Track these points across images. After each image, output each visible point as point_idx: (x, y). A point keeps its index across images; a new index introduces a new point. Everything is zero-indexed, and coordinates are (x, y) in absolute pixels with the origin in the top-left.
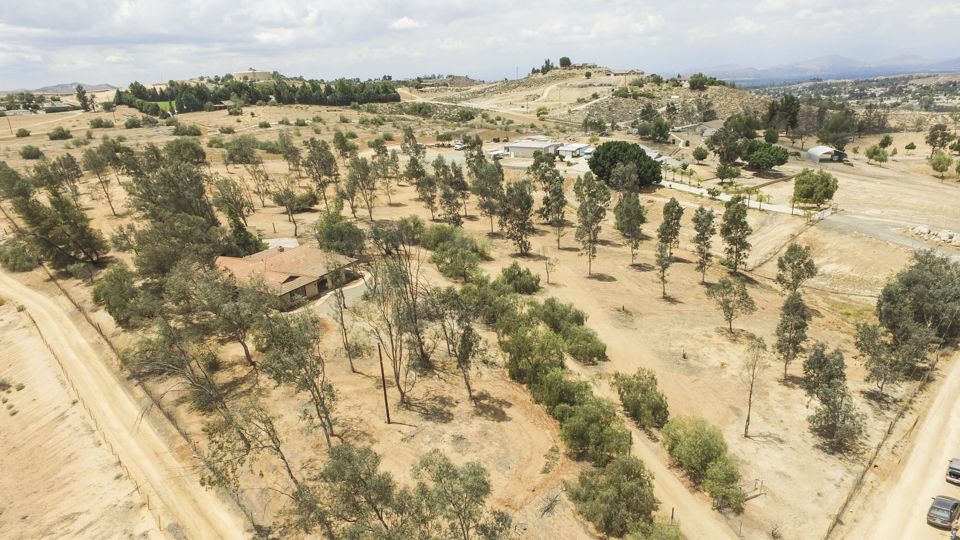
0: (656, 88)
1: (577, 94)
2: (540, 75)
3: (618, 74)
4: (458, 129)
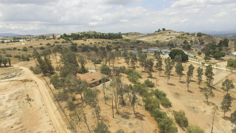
0: (188, 36)
1: (166, 37)
2: (157, 33)
3: (178, 32)
4: (136, 45)
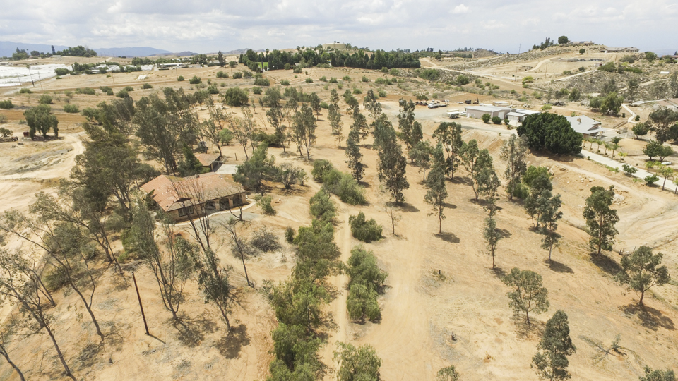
0: (647, 64)
2: (539, 51)
3: (612, 51)
4: (446, 91)
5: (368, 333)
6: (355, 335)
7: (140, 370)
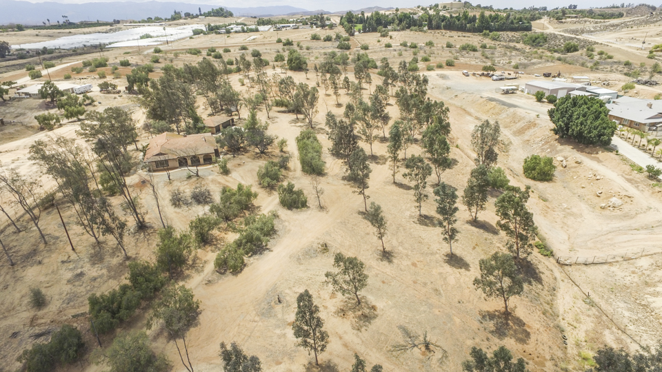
5: (220, 282)
6: (209, 281)
7: (52, 272)
